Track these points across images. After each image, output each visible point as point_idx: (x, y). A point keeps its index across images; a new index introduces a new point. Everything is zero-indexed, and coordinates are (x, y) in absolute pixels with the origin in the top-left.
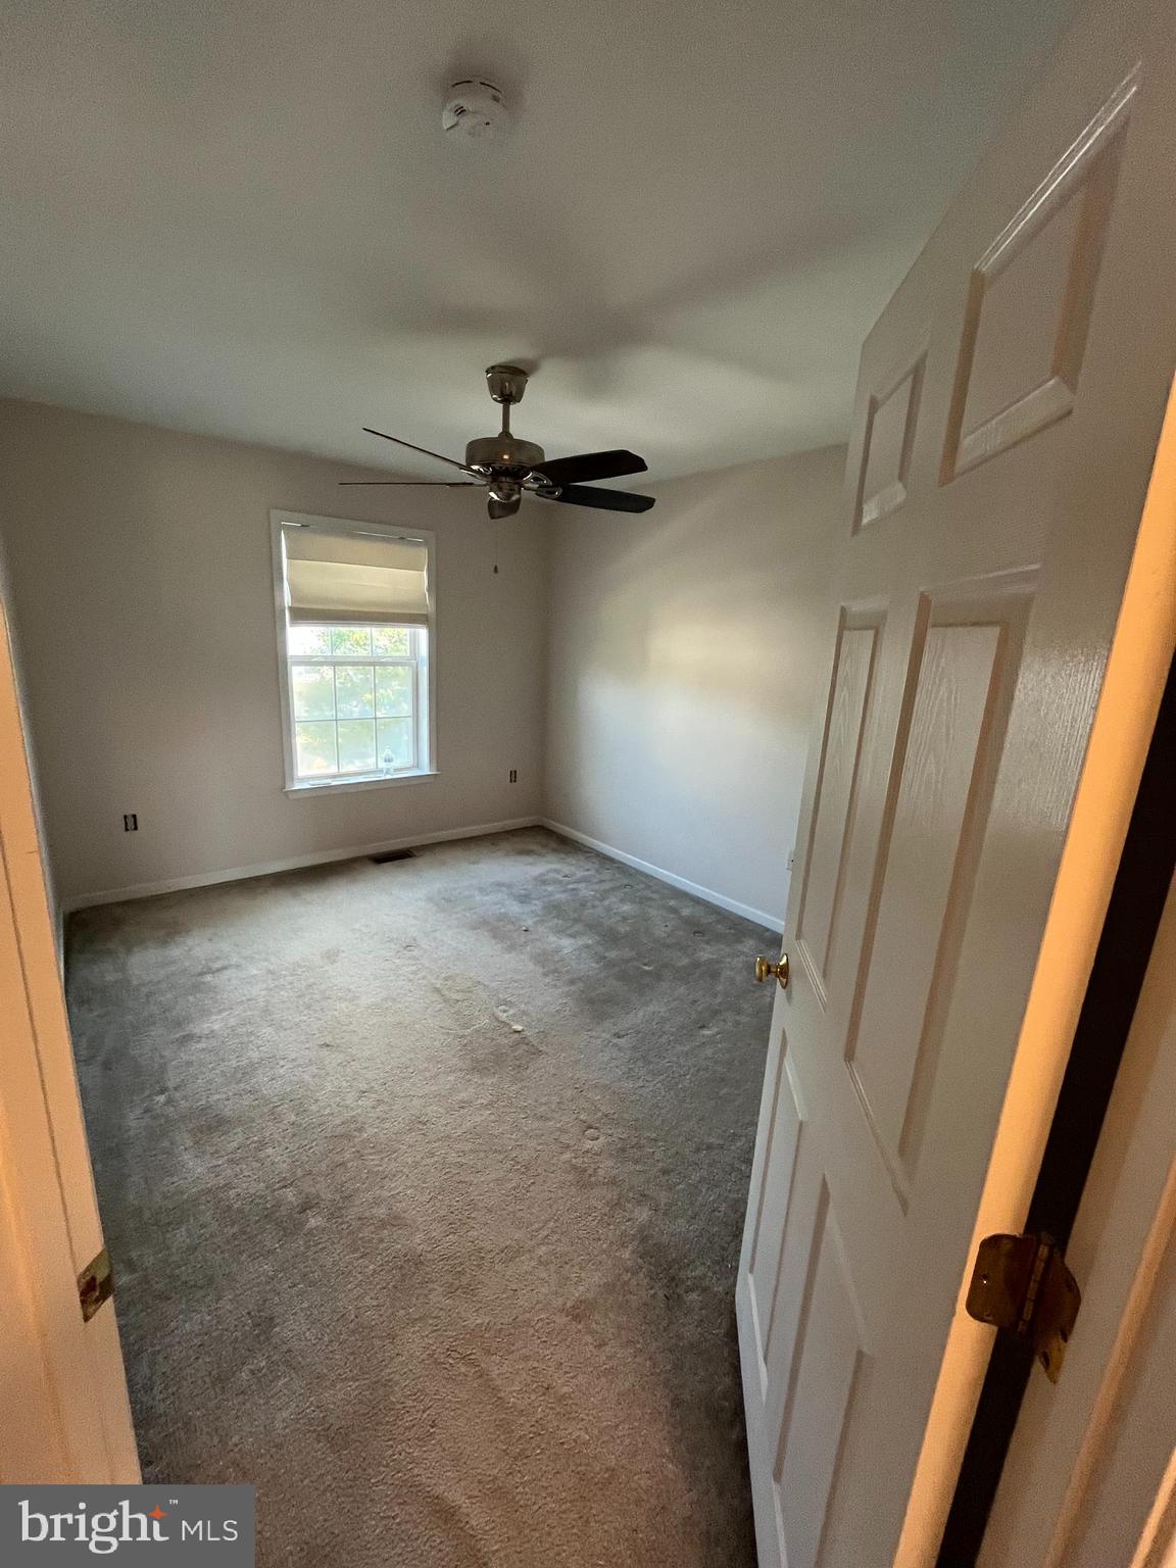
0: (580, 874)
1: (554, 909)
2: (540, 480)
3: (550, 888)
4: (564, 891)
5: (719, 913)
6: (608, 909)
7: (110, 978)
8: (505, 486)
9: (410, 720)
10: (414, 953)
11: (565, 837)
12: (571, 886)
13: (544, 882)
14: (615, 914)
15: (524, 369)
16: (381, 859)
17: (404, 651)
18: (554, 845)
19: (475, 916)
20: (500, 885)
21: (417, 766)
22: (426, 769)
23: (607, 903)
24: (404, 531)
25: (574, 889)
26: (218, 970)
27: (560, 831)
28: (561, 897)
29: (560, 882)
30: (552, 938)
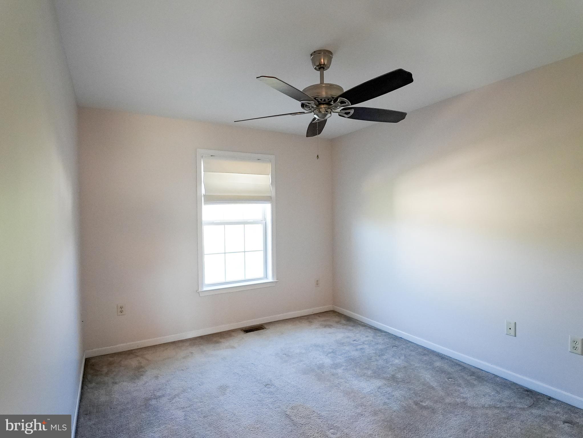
0: (363, 339)
1: (353, 362)
2: (344, 102)
3: (347, 348)
4: (357, 350)
5: (460, 365)
6: (387, 361)
7: (103, 399)
8: (323, 111)
9: (262, 252)
10: (271, 390)
11: (349, 317)
12: (359, 347)
13: (343, 344)
14: (392, 365)
15: (331, 50)
16: (248, 330)
17: (259, 217)
18: (344, 322)
19: (305, 366)
20: (316, 346)
21: (266, 277)
22: (270, 279)
23: (384, 357)
24: (259, 156)
25: (361, 349)
26: (160, 397)
27: (345, 314)
28: (356, 354)
29: (352, 344)
30: (355, 382)
